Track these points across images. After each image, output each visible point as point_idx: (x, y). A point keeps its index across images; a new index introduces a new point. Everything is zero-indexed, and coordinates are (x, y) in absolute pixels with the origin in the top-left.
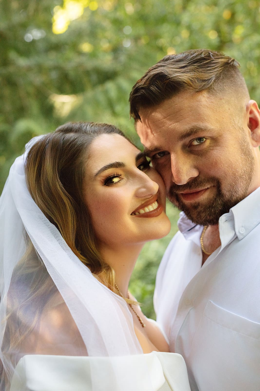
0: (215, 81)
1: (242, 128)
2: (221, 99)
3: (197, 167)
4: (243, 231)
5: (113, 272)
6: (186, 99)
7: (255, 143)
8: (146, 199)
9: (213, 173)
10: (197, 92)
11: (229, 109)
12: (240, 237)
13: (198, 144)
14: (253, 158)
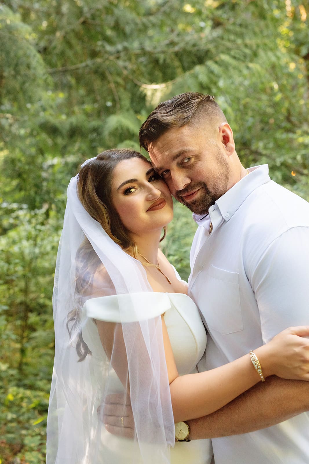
0: (192, 117)
1: (217, 145)
2: (198, 129)
3: (189, 177)
4: (228, 215)
5: (136, 247)
6: (174, 133)
7: (229, 153)
8: (154, 201)
9: (200, 179)
10: (180, 127)
11: (205, 134)
12: (227, 219)
13: (187, 161)
14: (227, 164)
